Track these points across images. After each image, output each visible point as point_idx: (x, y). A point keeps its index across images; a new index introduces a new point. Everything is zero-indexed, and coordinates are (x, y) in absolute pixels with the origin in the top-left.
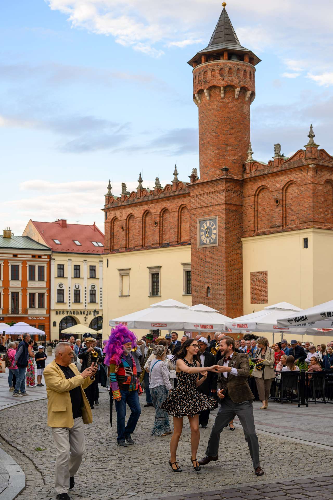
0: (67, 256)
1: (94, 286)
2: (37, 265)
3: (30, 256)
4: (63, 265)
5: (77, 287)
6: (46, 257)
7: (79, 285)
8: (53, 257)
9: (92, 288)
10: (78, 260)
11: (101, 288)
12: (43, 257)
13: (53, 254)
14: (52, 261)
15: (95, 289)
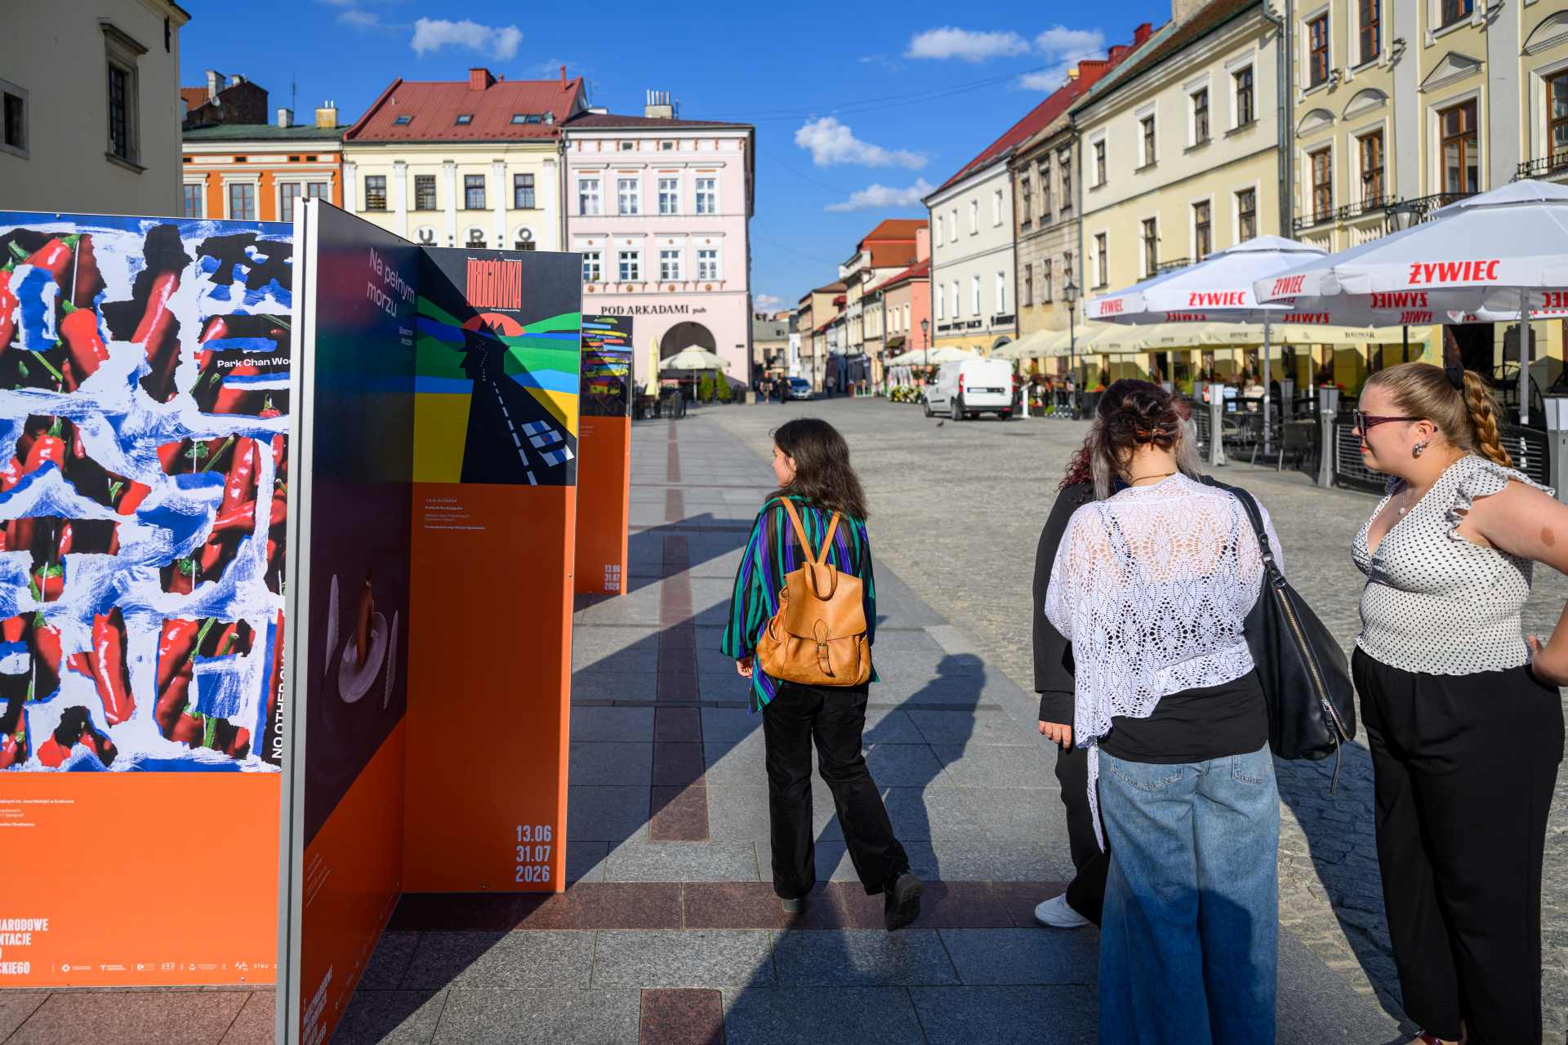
0: (391, 152)
1: (478, 231)
2: (303, 180)
3: (284, 158)
4: (384, 177)
5: (426, 236)
6: (330, 158)
7: (431, 232)
8: (348, 157)
9: (472, 237)
10: (425, 160)
11: (501, 237)
12: (321, 158)
13: (347, 149)
14: (346, 167)
15: (483, 240)
